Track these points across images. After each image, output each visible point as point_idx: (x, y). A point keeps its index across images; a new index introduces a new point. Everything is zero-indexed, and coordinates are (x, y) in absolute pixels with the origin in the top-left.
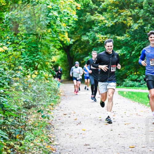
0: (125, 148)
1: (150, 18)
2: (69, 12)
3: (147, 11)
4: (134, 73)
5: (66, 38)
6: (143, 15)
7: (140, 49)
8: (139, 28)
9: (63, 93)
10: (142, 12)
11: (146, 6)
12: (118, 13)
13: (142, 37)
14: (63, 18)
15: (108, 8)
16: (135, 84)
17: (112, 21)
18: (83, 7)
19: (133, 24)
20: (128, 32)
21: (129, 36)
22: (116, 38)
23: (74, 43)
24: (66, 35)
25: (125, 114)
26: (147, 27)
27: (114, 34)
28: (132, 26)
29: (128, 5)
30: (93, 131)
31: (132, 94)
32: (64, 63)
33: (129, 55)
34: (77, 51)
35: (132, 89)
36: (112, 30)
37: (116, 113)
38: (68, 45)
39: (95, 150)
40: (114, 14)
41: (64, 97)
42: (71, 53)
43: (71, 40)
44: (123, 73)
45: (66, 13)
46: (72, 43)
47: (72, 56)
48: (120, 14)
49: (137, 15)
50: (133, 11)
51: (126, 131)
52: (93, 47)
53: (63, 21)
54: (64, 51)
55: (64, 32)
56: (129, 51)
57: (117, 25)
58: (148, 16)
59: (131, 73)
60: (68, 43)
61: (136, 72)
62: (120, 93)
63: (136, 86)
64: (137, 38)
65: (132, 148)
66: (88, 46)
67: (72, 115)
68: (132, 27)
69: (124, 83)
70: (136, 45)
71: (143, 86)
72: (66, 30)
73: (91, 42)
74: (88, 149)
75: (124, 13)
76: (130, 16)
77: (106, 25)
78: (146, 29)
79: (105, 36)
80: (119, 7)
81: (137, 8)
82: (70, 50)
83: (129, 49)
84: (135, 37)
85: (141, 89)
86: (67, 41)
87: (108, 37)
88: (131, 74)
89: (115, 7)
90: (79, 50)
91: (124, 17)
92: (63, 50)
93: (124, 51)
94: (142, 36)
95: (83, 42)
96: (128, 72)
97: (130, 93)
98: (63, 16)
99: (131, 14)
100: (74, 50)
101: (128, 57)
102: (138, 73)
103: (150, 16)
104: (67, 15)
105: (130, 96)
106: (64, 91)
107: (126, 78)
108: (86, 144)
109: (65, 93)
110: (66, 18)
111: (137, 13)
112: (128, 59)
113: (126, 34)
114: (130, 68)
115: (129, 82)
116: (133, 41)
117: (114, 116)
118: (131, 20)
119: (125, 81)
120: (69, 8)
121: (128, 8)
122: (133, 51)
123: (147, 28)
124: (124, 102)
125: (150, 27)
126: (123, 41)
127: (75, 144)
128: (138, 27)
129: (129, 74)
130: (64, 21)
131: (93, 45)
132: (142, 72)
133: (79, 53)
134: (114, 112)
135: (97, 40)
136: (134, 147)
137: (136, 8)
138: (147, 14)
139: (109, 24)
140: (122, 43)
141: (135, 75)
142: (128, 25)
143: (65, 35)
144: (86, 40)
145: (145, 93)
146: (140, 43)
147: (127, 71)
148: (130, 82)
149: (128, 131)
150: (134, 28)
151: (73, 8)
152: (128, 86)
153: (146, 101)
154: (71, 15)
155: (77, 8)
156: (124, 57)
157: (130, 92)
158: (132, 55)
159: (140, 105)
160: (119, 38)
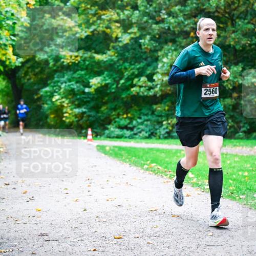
0: (106, 239)
1: (149, 26)
2: (14, 11)
3: (145, 14)
4: (123, 115)
5: (9, 56)
6: (137, 20)
7: (133, 77)
8: (132, 41)
9: (5, 148)
10: (137, 15)
11: (143, 5)
12: (97, 16)
13: (137, 56)
14: (5, 21)
15: (80, 6)
16: (125, 134)
17: (87, 30)
18: (38, 4)
19: (122, 35)
20: (114, 47)
21: (114, 55)
22: (94, 57)
23: (23, 64)
24: (10, 50)
25: (108, 182)
26: (145, 39)
27: (91, 51)
28: (119, 38)
29: (114, 4)
30: (55, 213)
31: (119, 150)
32: (6, 97)
33: (114, 86)
34: (28, 77)
35: (120, 141)
36: (87, 44)
37: (93, 181)
38: (13, 68)
39: (57, 242)
40: (90, 16)
41: (5, 155)
42: (17, 81)
43: (17, 59)
44: (105, 115)
45: (10, 14)
46: (20, 65)
47: (19, 87)
48: (99, 18)
49: (128, 19)
50: (121, 13)
51: (108, 211)
52: (56, 71)
53: (5, 26)
54: (6, 78)
55: (6, 45)
56: (114, 79)
57: (96, 35)
58: (146, 22)
59: (118, 115)
60: (12, 64)
61: (127, 114)
62: (100, 149)
63: (126, 137)
64: (127, 58)
65: (118, 238)
66: (47, 71)
67: (19, 184)
68: (120, 40)
69: (107, 132)
70: (126, 69)
71: (137, 136)
72: (10, 42)
73: (51, 63)
74: (44, 242)
75: (107, 17)
76: (117, 21)
77: (78, 35)
78: (144, 44)
79: (76, 54)
80: (98, 6)
81: (129, 8)
82: (15, 76)
83: (115, 76)
84: (126, 57)
85: (134, 142)
86: (11, 60)
87: (81, 55)
88: (118, 117)
89: (91, 6)
90: (32, 76)
91: (107, 23)
92: (3, 75)
93: (107, 78)
94: (137, 54)
95: (39, 63)
96: (114, 113)
97: (116, 149)
98: (4, 19)
99: (118, 18)
100: (23, 75)
101: (113, 89)
102: (129, 115)
103: (150, 21)
104: (12, 17)
105: (116, 154)
106: (5, 145)
107: (110, 123)
108: (41, 234)
109: (8, 147)
110: (10, 22)
111: (128, 17)
112: (114, 93)
113: (109, 50)
114: (117, 107)
115: (114, 131)
116: (121, 62)
117: (89, 186)
118: (119, 27)
119: (107, 129)
120: (14, 6)
121: (114, 8)
122: (121, 79)
123: (145, 42)
124: (106, 163)
125: (149, 41)
126: (105, 62)
127: (23, 234)
128: (130, 40)
129: (115, 117)
130: (7, 28)
131: (55, 68)
132: (137, 114)
133: (32, 80)
134: (89, 180)
135: (62, 60)
136: (121, 238)
137: (127, 8)
138: (145, 19)
139: (82, 34)
140: (102, 65)
141: (126, 118)
142: (114, 36)
143: (8, 52)
144: (43, 59)
145: (140, 148)
146: (133, 67)
147: (112, 113)
148: (117, 130)
149: (113, 211)
150: (124, 40)
151: (21, 5)
152: (113, 137)
153: (142, 162)
154: (17, 18)
155: (28, 5)
156: (107, 90)
157: (116, 147)
158: (119, 86)
159: (132, 167)
160: (98, 57)
